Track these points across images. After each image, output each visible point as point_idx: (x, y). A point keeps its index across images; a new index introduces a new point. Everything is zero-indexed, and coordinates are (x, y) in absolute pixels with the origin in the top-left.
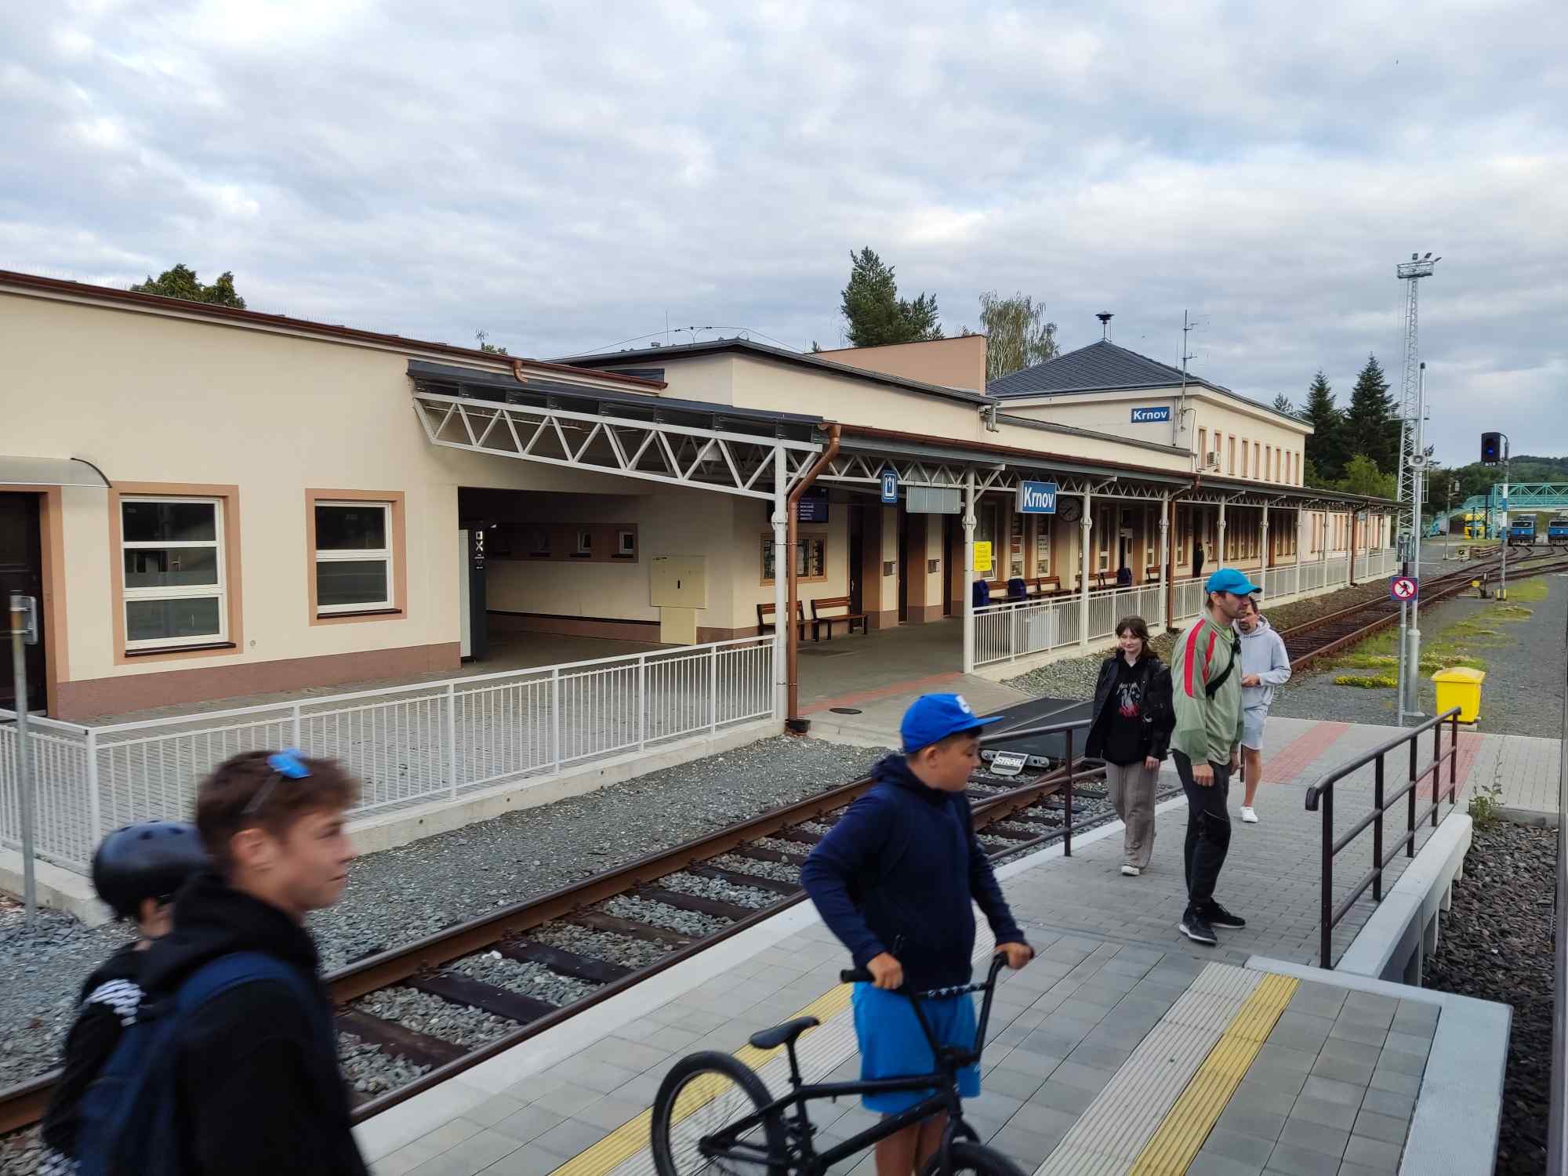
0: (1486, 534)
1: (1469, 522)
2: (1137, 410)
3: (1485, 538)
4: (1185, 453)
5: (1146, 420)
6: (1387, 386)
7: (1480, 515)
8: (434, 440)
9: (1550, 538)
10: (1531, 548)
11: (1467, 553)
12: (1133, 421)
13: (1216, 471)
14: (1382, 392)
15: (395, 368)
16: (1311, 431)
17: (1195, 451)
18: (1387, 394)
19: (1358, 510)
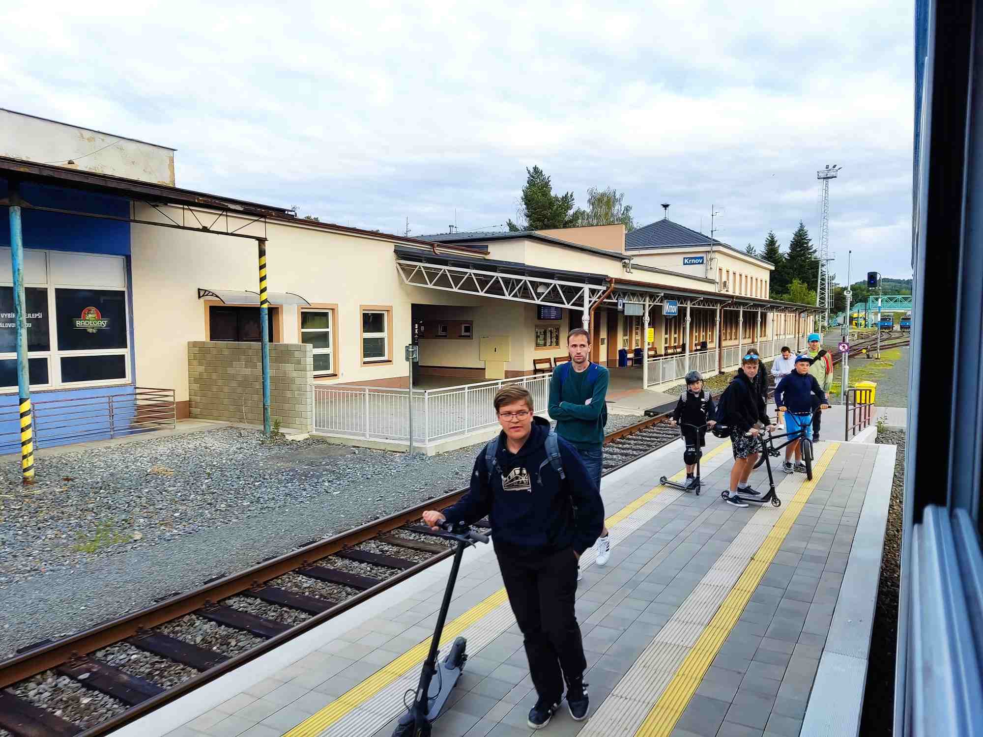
0: (866, 325)
1: (855, 318)
2: (687, 258)
3: (865, 327)
4: (712, 282)
5: (691, 264)
6: (810, 240)
7: (862, 314)
8: (407, 282)
9: (901, 327)
10: (891, 333)
11: (856, 336)
12: (684, 264)
13: (727, 291)
14: (807, 243)
15: (387, 250)
16: (773, 268)
17: (717, 281)
18: (810, 244)
19: (801, 312)
